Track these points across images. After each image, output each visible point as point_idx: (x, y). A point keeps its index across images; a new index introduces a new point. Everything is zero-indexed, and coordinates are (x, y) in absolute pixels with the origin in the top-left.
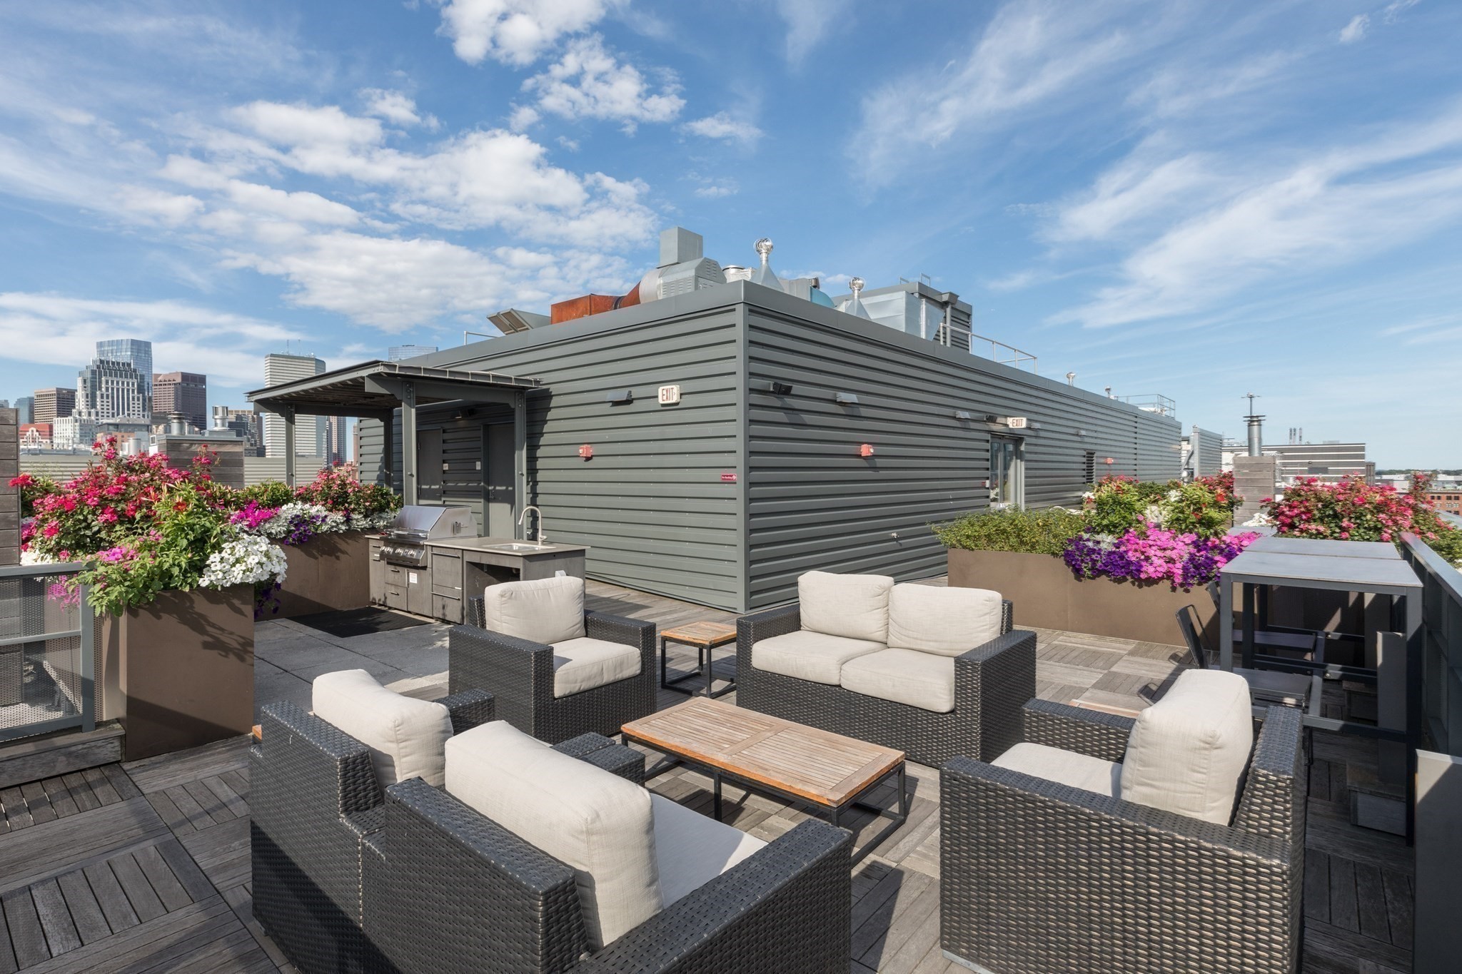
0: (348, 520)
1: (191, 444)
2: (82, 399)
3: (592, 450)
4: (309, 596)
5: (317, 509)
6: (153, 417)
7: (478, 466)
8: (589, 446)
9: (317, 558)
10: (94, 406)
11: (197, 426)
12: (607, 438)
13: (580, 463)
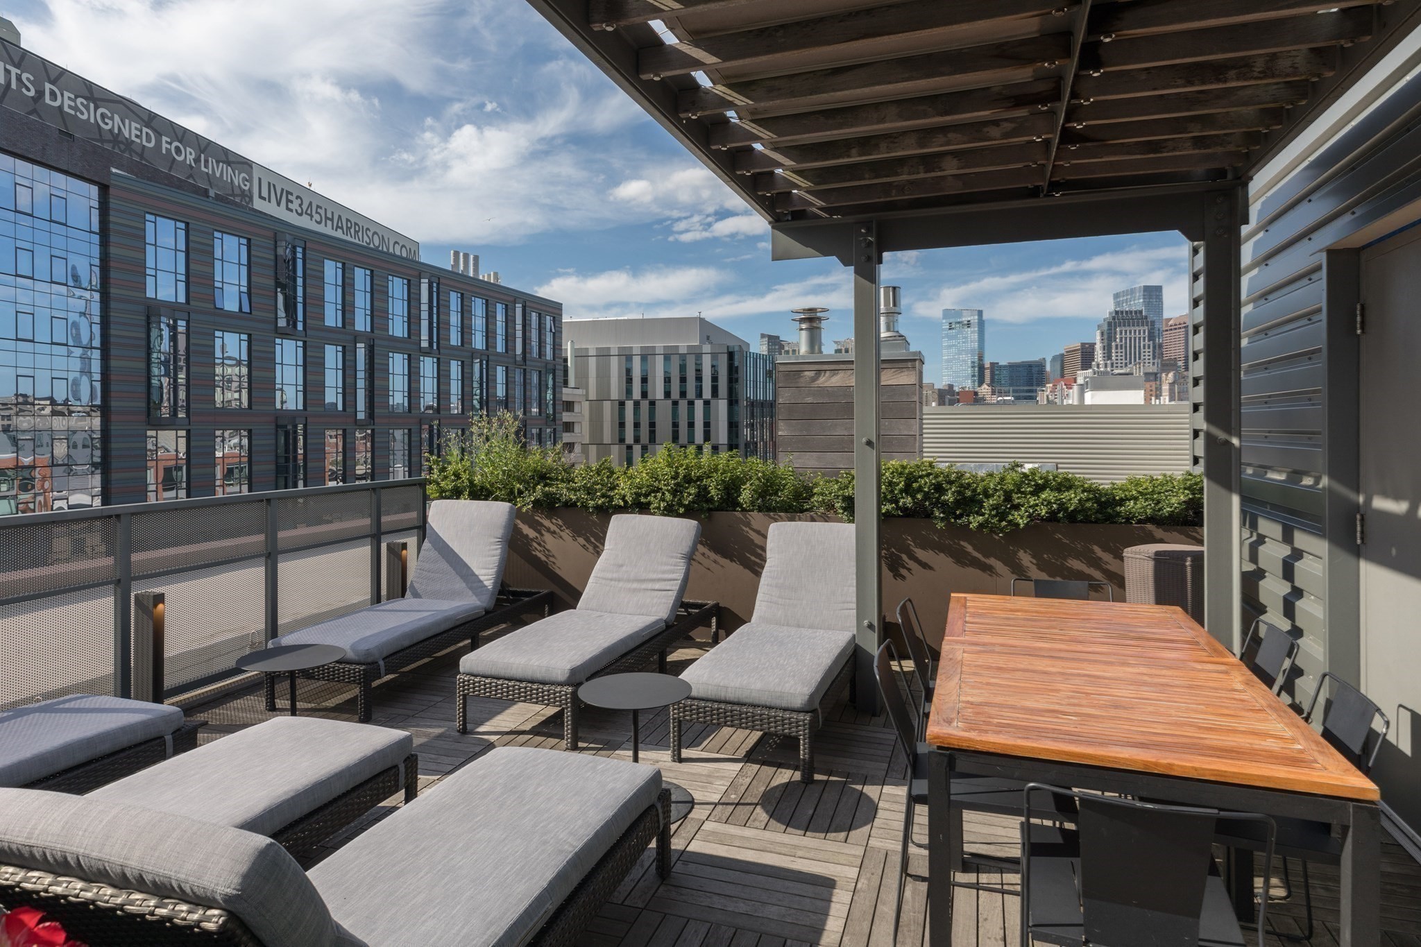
2: (1100, 352)
6: (1163, 365)
10: (1109, 357)
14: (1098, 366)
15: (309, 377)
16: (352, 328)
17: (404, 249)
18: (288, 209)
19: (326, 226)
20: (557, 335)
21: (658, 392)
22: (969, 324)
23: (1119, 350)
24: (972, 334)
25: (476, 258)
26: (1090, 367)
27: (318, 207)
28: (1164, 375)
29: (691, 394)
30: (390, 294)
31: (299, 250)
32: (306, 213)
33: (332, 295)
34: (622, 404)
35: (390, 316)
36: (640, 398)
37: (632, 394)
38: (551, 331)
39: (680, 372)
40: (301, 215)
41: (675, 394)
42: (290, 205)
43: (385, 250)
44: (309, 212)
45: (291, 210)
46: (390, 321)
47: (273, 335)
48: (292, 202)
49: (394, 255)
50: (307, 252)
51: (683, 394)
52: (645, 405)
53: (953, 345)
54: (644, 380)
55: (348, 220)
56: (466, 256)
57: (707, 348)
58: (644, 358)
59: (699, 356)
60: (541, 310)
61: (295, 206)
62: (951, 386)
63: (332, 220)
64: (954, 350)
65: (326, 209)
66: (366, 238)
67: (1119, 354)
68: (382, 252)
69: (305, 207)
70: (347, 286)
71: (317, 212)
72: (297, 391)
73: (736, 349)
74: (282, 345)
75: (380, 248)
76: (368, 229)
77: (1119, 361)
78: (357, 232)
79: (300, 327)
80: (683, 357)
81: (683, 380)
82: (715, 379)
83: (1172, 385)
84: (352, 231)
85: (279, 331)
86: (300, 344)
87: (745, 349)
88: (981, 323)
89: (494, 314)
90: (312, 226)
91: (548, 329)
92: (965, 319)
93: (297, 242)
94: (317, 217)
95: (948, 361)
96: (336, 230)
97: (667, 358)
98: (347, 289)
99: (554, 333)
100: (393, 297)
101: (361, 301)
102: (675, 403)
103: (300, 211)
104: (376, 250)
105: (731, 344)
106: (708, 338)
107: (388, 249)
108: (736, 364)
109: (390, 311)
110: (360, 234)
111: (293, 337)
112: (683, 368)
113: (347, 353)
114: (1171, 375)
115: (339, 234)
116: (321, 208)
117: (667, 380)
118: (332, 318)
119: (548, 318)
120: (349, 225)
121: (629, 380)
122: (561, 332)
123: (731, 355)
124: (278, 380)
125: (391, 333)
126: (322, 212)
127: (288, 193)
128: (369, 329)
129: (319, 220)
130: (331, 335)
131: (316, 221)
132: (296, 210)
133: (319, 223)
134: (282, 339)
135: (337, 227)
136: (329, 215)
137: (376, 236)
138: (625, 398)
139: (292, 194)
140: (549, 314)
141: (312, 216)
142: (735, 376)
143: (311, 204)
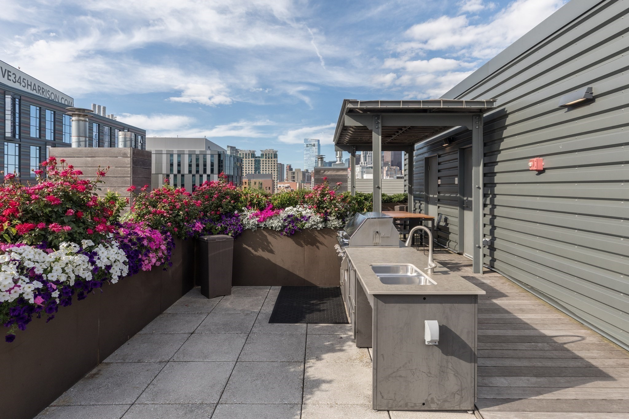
0: (325, 220)
1: (325, 171)
2: (362, 158)
3: (544, 163)
4: (297, 273)
5: (306, 211)
6: (384, 164)
7: (456, 181)
8: (541, 158)
9: (302, 246)
10: (366, 160)
11: (398, 167)
12: (561, 149)
13: (532, 176)
14: (362, 163)
15: (22, 161)
16: (44, 138)
17: (66, 101)
18: (8, 79)
19: (28, 88)
20: (143, 144)
21: (186, 170)
22: (314, 145)
23: (369, 158)
24: (315, 149)
25: (104, 108)
26: (359, 164)
27: (24, 79)
28: (384, 167)
29: (201, 172)
30: (64, 123)
31: (17, 100)
32: (18, 82)
33: (34, 122)
34: (168, 176)
35: (64, 133)
36: (177, 173)
37: (173, 171)
38: (140, 142)
39: (196, 162)
40: (15, 82)
41: (194, 172)
42: (9, 77)
43: (57, 101)
44: (19, 81)
45: (10, 80)
46: (64, 136)
47: (4, 141)
48: (10, 76)
49: (61, 104)
50: (22, 101)
51: (197, 172)
52: (179, 176)
53: (308, 154)
54: (179, 165)
55: (39, 86)
56: (99, 107)
57: (209, 152)
58: (179, 155)
59: (205, 156)
60: (136, 133)
61: (12, 78)
62: (307, 170)
63: (31, 86)
64: (308, 155)
65: (28, 80)
66: (48, 95)
67: (369, 159)
68: (56, 102)
69: (17, 79)
70: (42, 119)
71: (23, 82)
72: (15, 168)
73: (222, 153)
74: (8, 145)
75: (55, 100)
76: (48, 91)
77: (369, 162)
78: (43, 92)
79: (17, 137)
80: (197, 156)
81: (198, 165)
82: (212, 165)
83: (387, 171)
84: (41, 91)
85: (6, 139)
86: (17, 145)
87: (225, 153)
88: (319, 145)
89: (114, 134)
90: (21, 88)
91: (139, 142)
92: (312, 143)
93: (15, 96)
94: (23, 84)
95: (306, 160)
96: (33, 91)
97: (190, 155)
98: (42, 120)
99: (142, 144)
100: (65, 125)
101: (49, 126)
102: (193, 176)
103: (14, 81)
104: (52, 101)
105: (219, 151)
106: (209, 147)
107: (58, 101)
108: (222, 159)
109: (64, 131)
110: (45, 93)
111: (13, 142)
112: (197, 160)
113: (42, 150)
114: (386, 167)
115: (34, 92)
116: (25, 80)
117: (190, 166)
118: (34, 133)
119: (139, 137)
120: (39, 89)
121: (172, 165)
122: (145, 143)
123: (219, 155)
124: (6, 162)
125: (64, 141)
126: (26, 82)
127: (9, 71)
128: (52, 139)
129: (24, 85)
130: (34, 142)
131: (23, 86)
132: (13, 80)
133: (24, 87)
134: (8, 142)
135: (33, 89)
136: (30, 83)
137: (52, 94)
138: (169, 173)
139: (10, 72)
140: (140, 135)
141: (20, 83)
142: (221, 164)
143: (20, 77)
